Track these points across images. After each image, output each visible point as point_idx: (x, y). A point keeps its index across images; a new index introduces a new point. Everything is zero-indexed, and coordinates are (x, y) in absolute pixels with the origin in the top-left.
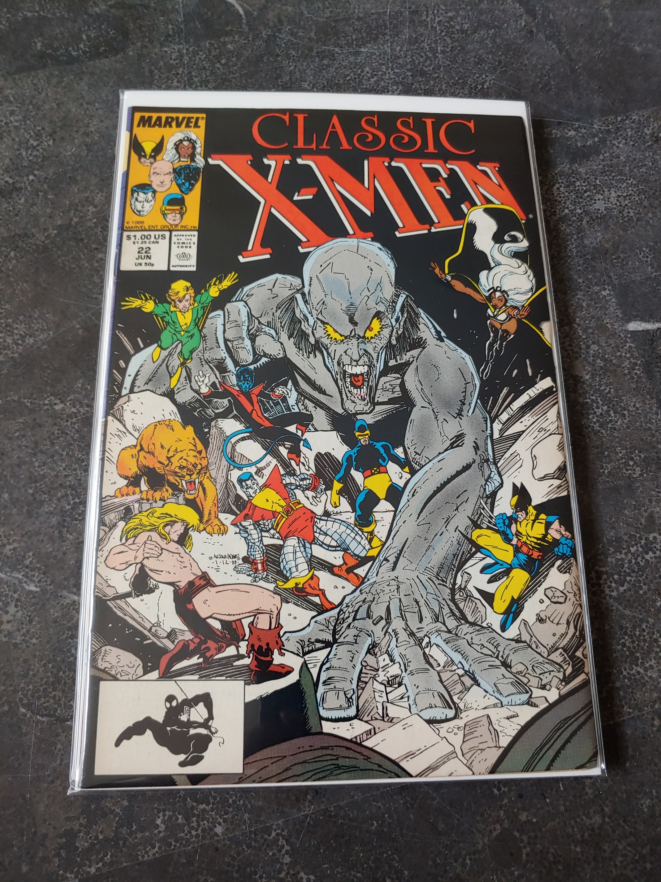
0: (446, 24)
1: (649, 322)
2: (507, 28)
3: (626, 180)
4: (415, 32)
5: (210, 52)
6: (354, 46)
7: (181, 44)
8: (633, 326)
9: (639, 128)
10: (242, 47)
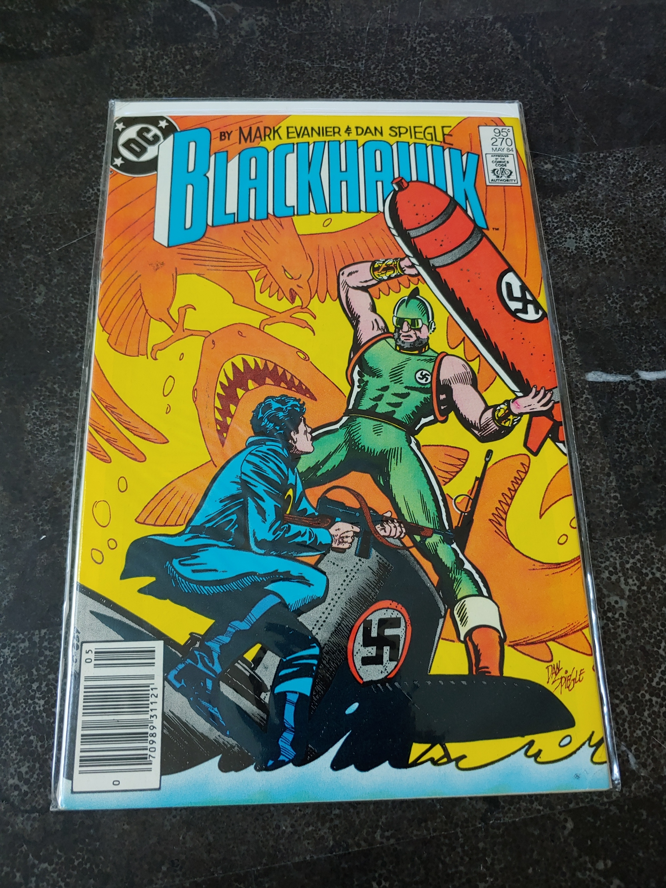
0: (427, 45)
1: (611, 373)
2: (492, 54)
3: (602, 219)
4: (393, 51)
5: (175, 56)
6: (327, 61)
7: (148, 47)
8: (592, 377)
9: (622, 166)
10: (209, 53)
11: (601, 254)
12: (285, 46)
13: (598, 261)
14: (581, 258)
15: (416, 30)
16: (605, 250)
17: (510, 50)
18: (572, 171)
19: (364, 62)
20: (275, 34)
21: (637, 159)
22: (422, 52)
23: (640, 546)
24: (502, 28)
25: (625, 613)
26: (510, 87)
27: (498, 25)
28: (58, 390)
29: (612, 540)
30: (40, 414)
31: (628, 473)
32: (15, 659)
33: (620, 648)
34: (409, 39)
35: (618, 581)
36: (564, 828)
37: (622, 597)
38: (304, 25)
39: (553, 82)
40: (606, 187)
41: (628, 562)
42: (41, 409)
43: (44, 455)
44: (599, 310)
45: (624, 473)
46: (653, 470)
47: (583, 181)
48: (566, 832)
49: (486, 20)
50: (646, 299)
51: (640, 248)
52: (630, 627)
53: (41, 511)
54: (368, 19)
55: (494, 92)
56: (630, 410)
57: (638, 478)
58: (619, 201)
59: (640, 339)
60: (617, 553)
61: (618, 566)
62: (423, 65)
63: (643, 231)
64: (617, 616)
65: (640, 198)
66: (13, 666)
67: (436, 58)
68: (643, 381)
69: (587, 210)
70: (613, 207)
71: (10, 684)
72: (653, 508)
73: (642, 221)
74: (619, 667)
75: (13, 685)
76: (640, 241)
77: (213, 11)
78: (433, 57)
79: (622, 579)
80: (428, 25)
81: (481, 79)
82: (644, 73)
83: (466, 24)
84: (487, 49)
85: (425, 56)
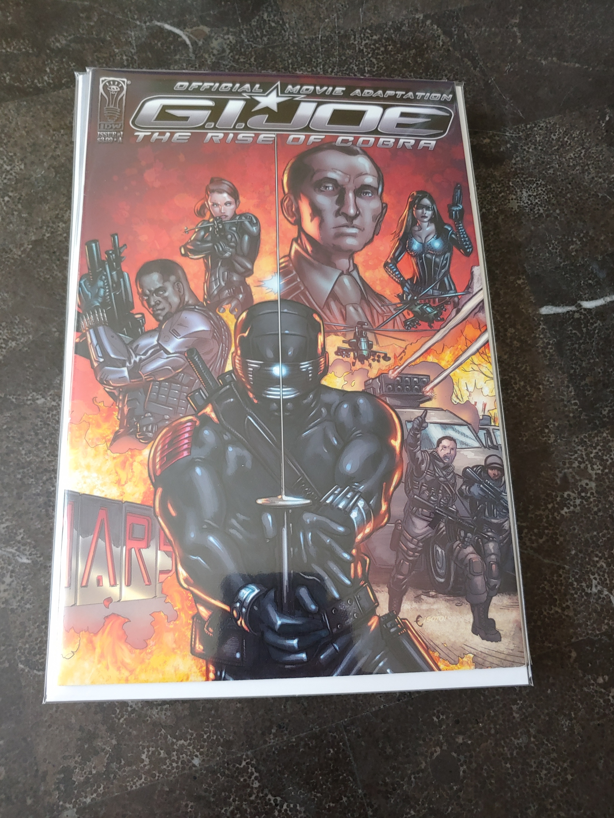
11: (539, 210)
12: (252, 60)
13: (537, 216)
14: (523, 215)
15: (360, 34)
16: (541, 206)
17: (441, 43)
18: (507, 142)
19: (322, 67)
20: (243, 50)
21: (557, 126)
22: (369, 53)
23: (599, 438)
24: (432, 24)
25: (594, 492)
27: (428, 22)
29: (577, 437)
31: (583, 383)
33: (594, 518)
34: (356, 43)
35: (586, 468)
36: (570, 657)
37: (591, 480)
38: (265, 39)
39: (481, 67)
40: (535, 153)
41: (592, 453)
44: (543, 256)
45: (580, 384)
46: (601, 379)
47: (516, 150)
48: (572, 660)
49: (418, 19)
50: (579, 243)
51: (569, 201)
52: (599, 502)
54: (319, 29)
56: (578, 334)
57: (591, 386)
58: (548, 163)
59: (578, 276)
60: (583, 446)
61: (584, 456)
62: (372, 65)
63: (570, 186)
64: (589, 495)
65: (564, 160)
67: (381, 57)
68: (585, 309)
69: (523, 174)
70: (543, 170)
72: (606, 408)
73: (568, 178)
74: (595, 533)
76: (569, 195)
77: (186, 35)
78: (378, 57)
79: (589, 466)
80: (370, 28)
82: (554, 52)
83: (402, 24)
84: (423, 45)
85: (372, 56)
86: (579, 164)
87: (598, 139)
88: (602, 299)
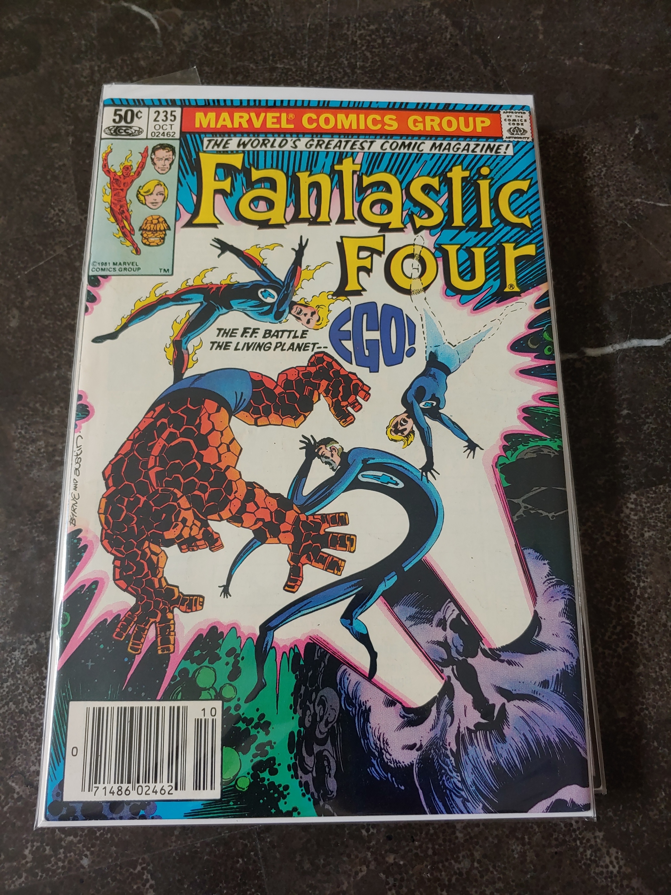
12: (228, 49)
15: (355, 23)
17: (448, 36)
19: (306, 60)
20: (218, 38)
21: (576, 138)
22: (363, 45)
24: (440, 14)
26: (451, 74)
27: (436, 11)
28: (40, 408)
30: (26, 433)
32: (26, 660)
34: (349, 33)
38: (245, 25)
42: (26, 428)
43: (32, 471)
46: (600, 441)
49: (424, 7)
53: (36, 523)
54: (308, 15)
55: (436, 81)
62: (365, 59)
66: (25, 666)
67: (376, 50)
68: (589, 358)
71: (23, 682)
75: (26, 683)
76: (582, 221)
77: (156, 19)
78: (374, 50)
80: (368, 16)
81: (422, 69)
82: (581, 50)
83: (405, 12)
84: (426, 37)
85: (366, 49)
86: (598, 185)
87: (623, 156)
88: (610, 347)
